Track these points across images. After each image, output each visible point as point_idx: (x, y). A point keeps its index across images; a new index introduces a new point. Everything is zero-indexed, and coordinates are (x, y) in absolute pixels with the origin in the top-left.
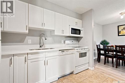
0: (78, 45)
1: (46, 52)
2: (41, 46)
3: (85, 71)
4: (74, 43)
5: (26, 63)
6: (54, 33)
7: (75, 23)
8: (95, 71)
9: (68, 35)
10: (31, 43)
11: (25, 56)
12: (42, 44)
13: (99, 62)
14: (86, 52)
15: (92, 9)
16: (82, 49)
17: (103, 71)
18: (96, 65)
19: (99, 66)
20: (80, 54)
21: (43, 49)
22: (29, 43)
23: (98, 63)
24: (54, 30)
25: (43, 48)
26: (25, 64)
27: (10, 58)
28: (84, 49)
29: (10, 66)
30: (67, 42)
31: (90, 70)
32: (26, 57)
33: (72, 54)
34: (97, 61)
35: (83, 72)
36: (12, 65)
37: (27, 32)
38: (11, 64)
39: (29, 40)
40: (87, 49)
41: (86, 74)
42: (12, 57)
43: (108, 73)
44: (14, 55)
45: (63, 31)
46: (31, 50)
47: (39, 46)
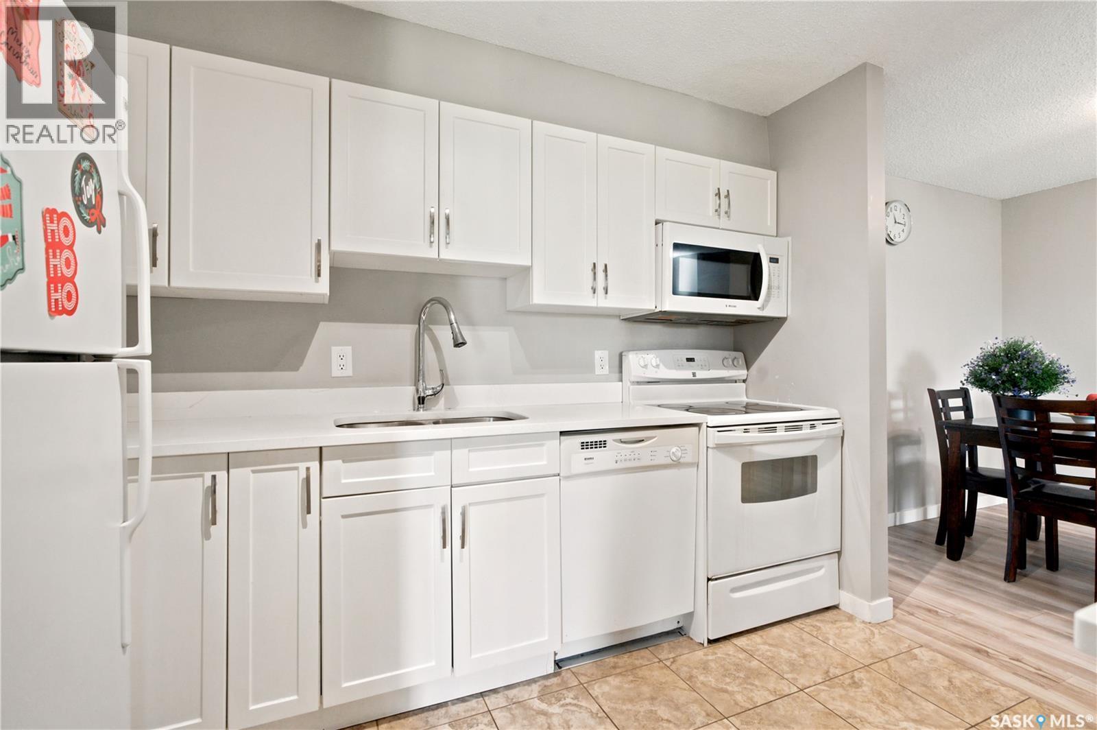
0: (739, 395)
1: (451, 443)
2: (421, 400)
3: (797, 623)
4: (701, 374)
5: (313, 518)
6: (528, 294)
7: (712, 202)
8: (905, 630)
9: (648, 305)
10: (348, 372)
11: (302, 466)
12: (433, 382)
13: (955, 554)
14: (814, 458)
15: (863, 68)
16: (770, 427)
17: (976, 639)
18: (916, 582)
19: (949, 594)
20: (747, 467)
21: (436, 422)
22: (336, 372)
23: (945, 564)
24: (526, 271)
25: (439, 409)
26: (305, 525)
27: (208, 475)
28: (794, 425)
29: (206, 535)
30: (642, 363)
31: (851, 618)
32: (308, 480)
33: (677, 464)
34: (939, 541)
35: (775, 631)
36: (218, 530)
37: (323, 287)
38: (214, 523)
39: (336, 351)
40: (821, 428)
41: (808, 650)
42: (222, 476)
43: (1027, 658)
44: (229, 460)
45: (600, 274)
46: (351, 426)
47: (409, 392)
